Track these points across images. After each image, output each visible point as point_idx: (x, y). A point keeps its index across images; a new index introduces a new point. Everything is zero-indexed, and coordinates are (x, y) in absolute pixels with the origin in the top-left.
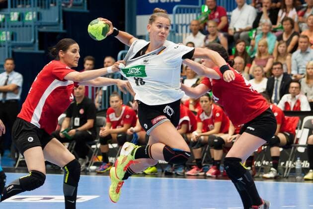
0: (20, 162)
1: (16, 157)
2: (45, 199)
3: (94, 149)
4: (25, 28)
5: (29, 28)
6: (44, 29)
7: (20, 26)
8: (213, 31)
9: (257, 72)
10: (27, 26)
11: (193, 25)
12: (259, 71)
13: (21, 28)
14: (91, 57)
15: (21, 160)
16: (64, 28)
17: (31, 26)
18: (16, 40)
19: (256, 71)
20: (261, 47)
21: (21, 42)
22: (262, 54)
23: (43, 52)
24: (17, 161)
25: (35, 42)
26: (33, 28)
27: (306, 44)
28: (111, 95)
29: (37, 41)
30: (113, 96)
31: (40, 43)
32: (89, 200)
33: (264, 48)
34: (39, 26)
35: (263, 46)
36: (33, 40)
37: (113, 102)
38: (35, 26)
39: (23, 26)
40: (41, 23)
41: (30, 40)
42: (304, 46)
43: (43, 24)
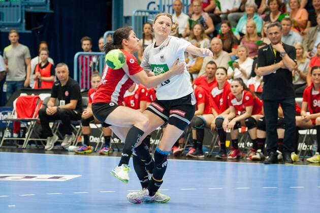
0: (5, 141)
1: (1, 136)
2: (27, 177)
3: (78, 129)
4: (12, 8)
5: (16, 8)
6: (31, 9)
7: (7, 6)
8: (197, 10)
9: (241, 53)
10: (14, 6)
11: (176, 5)
12: (243, 51)
13: (8, 8)
14: (88, 38)
15: (5, 139)
16: (52, 8)
17: (18, 6)
18: (3, 20)
19: (240, 51)
20: (249, 28)
21: (8, 22)
22: (250, 35)
23: (30, 32)
24: (1, 140)
25: (21, 22)
26: (20, 8)
27: (288, 27)
28: (93, 75)
29: (24, 21)
30: (96, 76)
31: (27, 23)
32: (71, 180)
33: (252, 29)
34: (26, 7)
35: (251, 27)
36: (19, 20)
37: (94, 82)
38: (22, 6)
39: (10, 6)
40: (28, 3)
41: (18, 20)
42: (287, 28)
43: (30, 4)
